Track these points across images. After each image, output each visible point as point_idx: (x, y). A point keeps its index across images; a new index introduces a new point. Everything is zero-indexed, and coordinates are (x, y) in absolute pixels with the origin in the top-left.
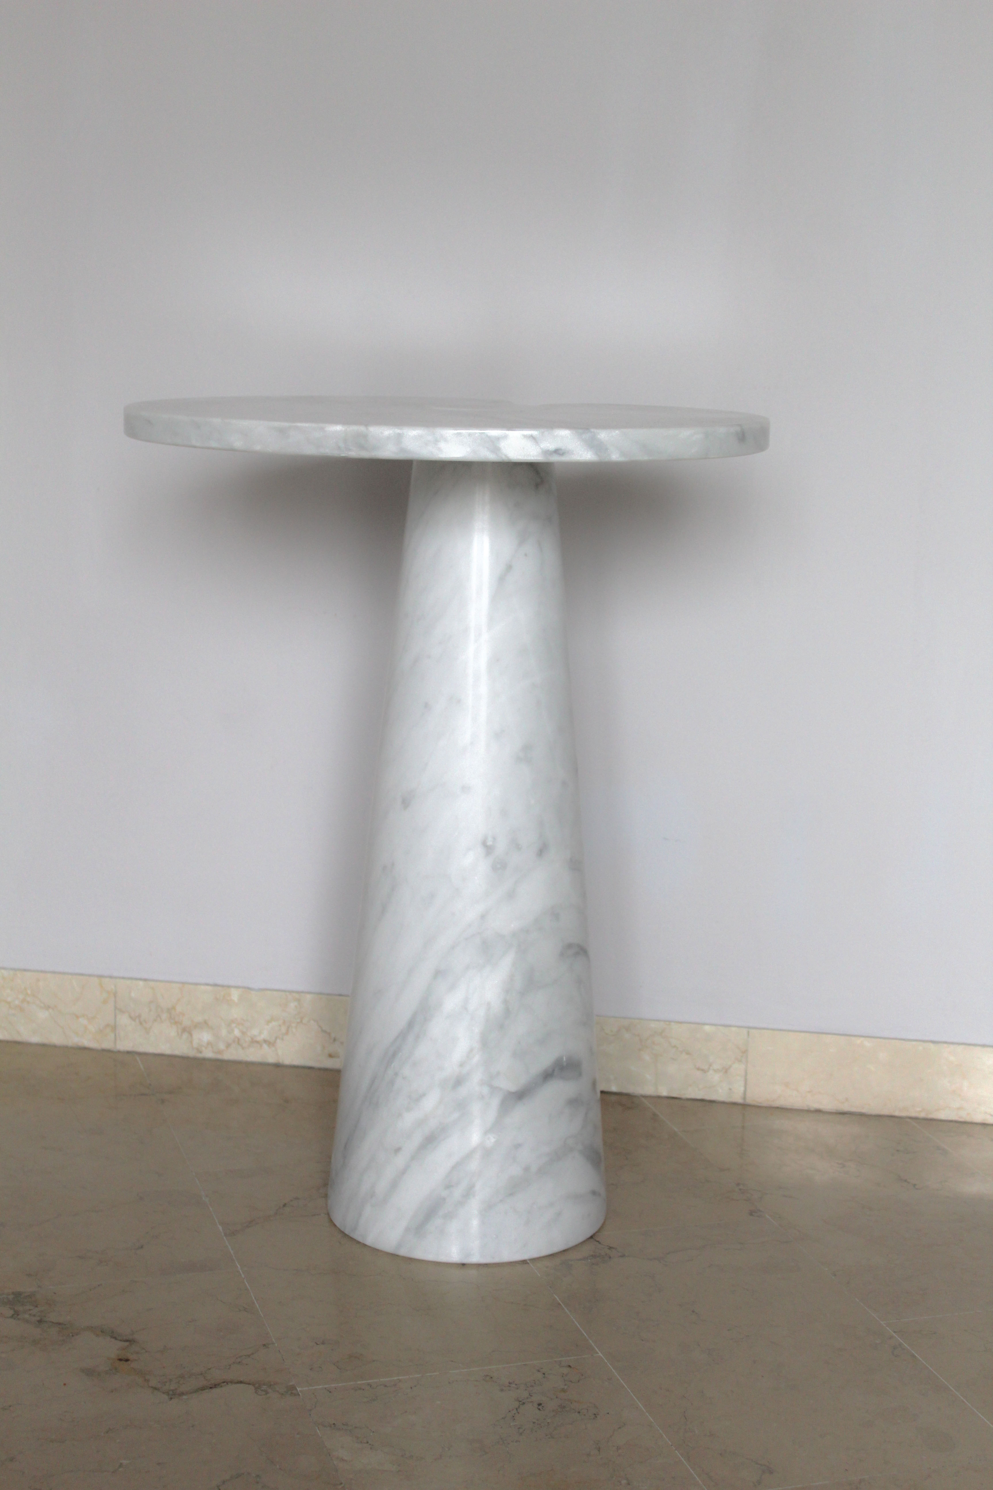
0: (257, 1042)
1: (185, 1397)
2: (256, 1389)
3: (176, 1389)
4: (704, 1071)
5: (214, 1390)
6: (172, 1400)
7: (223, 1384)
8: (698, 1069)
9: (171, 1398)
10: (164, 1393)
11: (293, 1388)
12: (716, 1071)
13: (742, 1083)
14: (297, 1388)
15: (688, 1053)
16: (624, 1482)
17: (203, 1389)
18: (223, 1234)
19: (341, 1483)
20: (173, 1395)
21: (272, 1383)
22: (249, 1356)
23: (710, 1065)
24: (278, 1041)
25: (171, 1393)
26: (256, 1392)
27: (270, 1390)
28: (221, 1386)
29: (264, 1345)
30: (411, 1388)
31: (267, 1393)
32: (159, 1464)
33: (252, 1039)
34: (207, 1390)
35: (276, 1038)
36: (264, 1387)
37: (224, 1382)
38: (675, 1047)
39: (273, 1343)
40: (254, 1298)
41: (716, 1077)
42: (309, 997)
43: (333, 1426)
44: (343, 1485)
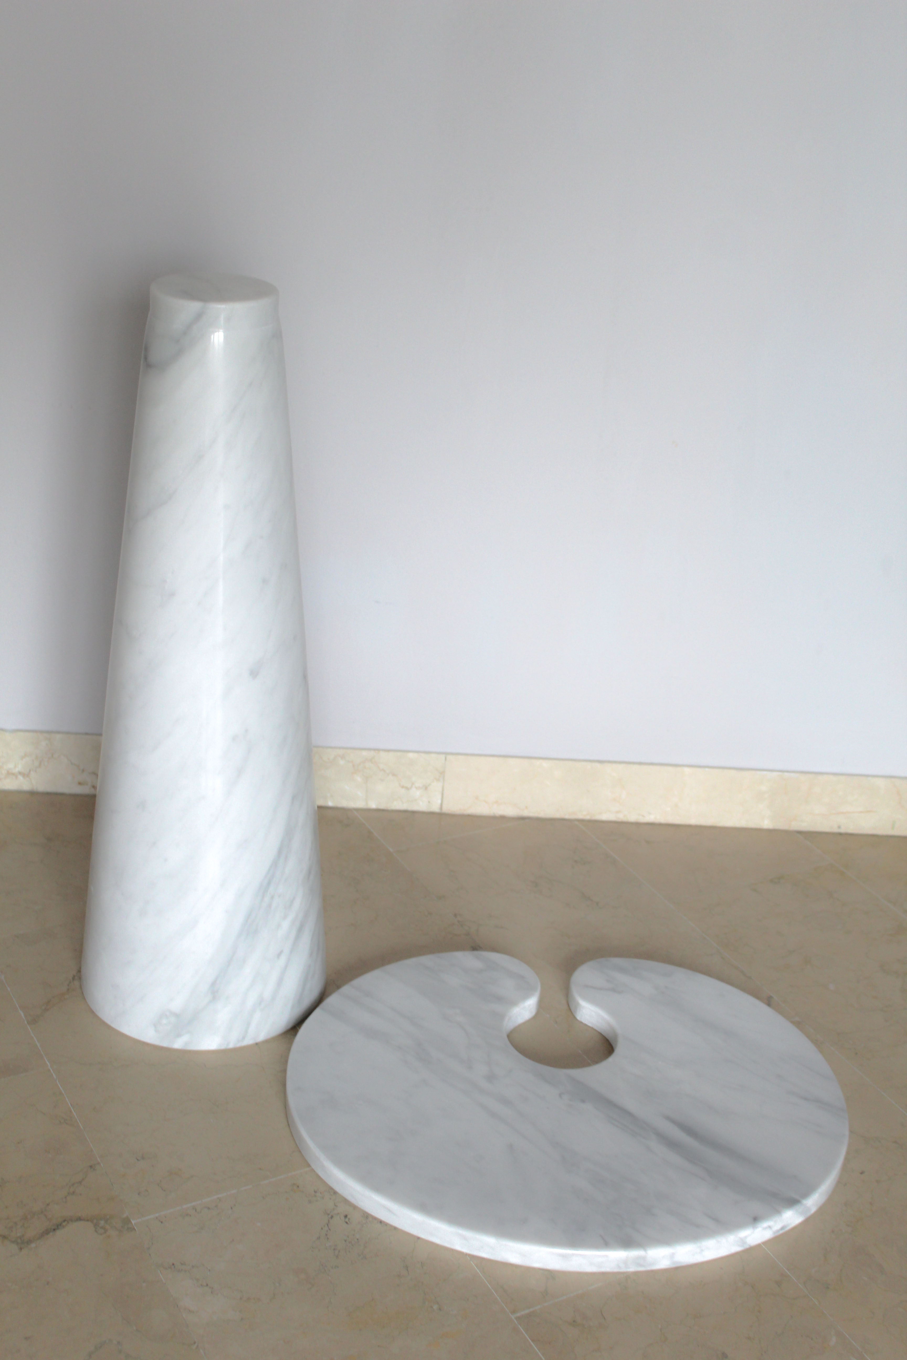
0: (13, 774)
1: (33, 1245)
2: (96, 1225)
3: (23, 1236)
4: (407, 789)
5: (58, 1232)
6: (23, 1250)
7: (64, 1224)
8: (403, 787)
9: (21, 1249)
10: (12, 1242)
11: (127, 1221)
12: (417, 788)
13: (439, 797)
14: (132, 1221)
15: (394, 775)
16: (435, 1307)
17: (47, 1232)
18: (26, 1022)
19: (195, 1343)
20: (23, 1243)
21: (108, 1217)
22: (80, 1182)
23: (413, 784)
24: (32, 772)
25: (19, 1241)
26: (96, 1231)
27: (108, 1227)
28: (64, 1227)
29: (91, 1167)
30: (232, 1208)
31: (106, 1231)
32: (26, 1338)
33: (8, 772)
34: (51, 1234)
35: (30, 771)
36: (102, 1223)
37: (64, 1221)
38: (384, 770)
39: (99, 1163)
40: (70, 1105)
41: (418, 793)
42: (58, 737)
43: (173, 1267)
44: (196, 1344)
